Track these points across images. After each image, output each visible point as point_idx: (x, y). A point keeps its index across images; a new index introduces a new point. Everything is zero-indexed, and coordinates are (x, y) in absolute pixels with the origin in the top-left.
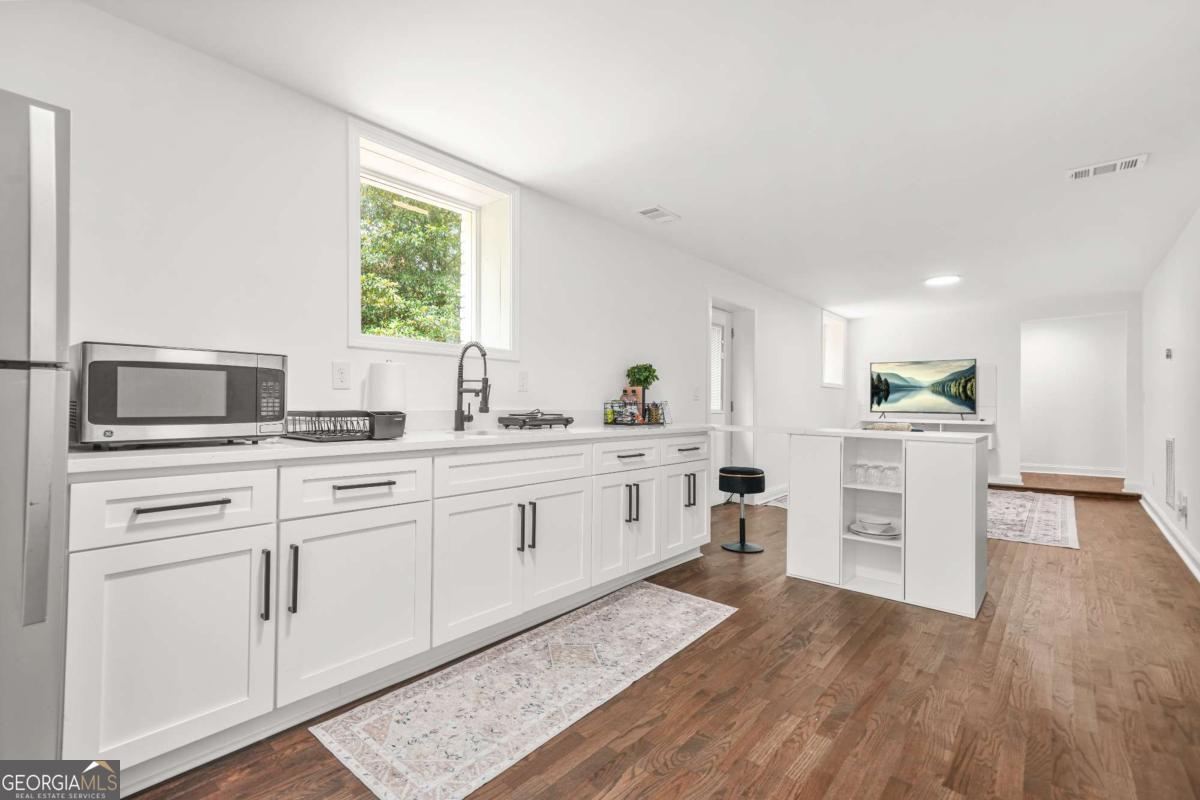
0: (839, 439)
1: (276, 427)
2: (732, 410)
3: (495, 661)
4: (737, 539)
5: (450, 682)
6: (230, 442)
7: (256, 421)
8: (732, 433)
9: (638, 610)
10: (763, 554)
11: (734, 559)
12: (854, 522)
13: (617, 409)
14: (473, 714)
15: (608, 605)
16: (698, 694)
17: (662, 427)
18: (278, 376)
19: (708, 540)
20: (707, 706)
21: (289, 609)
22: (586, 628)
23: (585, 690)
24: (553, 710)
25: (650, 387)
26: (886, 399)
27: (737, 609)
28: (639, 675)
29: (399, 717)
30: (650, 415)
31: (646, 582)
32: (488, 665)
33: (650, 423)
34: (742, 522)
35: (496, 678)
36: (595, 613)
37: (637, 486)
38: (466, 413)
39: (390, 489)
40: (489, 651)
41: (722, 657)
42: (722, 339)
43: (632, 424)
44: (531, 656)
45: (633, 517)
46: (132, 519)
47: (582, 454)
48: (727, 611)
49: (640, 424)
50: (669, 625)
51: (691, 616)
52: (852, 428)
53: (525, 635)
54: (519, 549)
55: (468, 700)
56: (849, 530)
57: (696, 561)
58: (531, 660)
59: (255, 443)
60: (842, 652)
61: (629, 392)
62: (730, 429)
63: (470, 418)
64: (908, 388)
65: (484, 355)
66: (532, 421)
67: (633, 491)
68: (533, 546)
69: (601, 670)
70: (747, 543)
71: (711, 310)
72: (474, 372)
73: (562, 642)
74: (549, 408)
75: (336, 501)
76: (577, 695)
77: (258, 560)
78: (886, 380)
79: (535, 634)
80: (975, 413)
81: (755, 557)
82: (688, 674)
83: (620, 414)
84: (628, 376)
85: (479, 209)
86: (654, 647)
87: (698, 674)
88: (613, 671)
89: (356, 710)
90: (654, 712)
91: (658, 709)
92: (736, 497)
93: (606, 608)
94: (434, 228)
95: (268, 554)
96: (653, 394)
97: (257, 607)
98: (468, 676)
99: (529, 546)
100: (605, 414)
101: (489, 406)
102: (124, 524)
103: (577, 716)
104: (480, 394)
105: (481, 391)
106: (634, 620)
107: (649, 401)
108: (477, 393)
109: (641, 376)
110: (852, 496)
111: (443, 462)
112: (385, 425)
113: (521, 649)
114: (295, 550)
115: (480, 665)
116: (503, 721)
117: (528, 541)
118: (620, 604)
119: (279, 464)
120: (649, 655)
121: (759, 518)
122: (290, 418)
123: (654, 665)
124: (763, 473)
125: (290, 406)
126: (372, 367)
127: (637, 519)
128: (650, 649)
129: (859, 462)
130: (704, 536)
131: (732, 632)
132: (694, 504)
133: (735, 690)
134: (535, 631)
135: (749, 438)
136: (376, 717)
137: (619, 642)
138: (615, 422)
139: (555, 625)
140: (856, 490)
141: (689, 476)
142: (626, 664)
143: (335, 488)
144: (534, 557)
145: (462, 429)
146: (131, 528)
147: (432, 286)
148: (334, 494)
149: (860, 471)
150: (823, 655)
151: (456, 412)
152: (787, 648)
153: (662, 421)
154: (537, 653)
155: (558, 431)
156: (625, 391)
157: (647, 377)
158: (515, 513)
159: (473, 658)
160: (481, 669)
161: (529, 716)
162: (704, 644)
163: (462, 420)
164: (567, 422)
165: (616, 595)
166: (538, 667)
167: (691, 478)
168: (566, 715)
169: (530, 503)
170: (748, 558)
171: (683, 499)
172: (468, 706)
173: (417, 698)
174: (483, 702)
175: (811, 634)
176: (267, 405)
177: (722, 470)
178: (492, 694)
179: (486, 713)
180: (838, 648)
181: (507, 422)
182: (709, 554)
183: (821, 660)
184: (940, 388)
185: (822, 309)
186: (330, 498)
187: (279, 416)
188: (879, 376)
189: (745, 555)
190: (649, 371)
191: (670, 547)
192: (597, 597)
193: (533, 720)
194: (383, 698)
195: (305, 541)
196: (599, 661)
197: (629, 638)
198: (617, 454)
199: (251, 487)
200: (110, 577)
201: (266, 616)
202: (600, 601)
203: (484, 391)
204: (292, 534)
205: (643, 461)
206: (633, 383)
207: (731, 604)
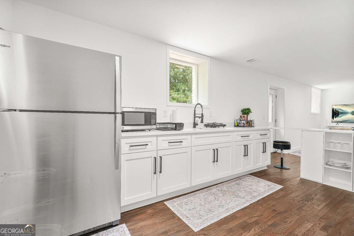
0: (323, 132)
1: (154, 127)
2: (276, 122)
3: (207, 192)
4: (280, 164)
5: (196, 196)
6: (143, 130)
7: (150, 125)
8: (276, 129)
9: (248, 183)
10: (289, 170)
11: (279, 170)
12: (329, 162)
13: (238, 122)
14: (204, 205)
15: (238, 180)
16: (273, 210)
17: (253, 128)
18: (155, 114)
19: (270, 164)
20: (277, 214)
21: (160, 172)
22: (233, 187)
23: (235, 204)
24: (227, 208)
25: (249, 115)
27: (283, 187)
28: (252, 202)
29: (185, 203)
30: (250, 124)
31: (249, 175)
32: (206, 193)
33: (249, 126)
34: (282, 159)
35: (209, 197)
36: (235, 182)
37: (247, 145)
38: (196, 123)
39: (181, 143)
40: (205, 189)
41: (280, 201)
42: (272, 99)
43: (244, 126)
44: (218, 192)
45: (246, 154)
46: (130, 148)
47: (230, 135)
48: (279, 187)
49: (246, 127)
50: (259, 188)
51: (267, 187)
52: (324, 129)
53: (215, 186)
54: (213, 162)
55: (202, 201)
56: (327, 164)
57: (266, 170)
58: (218, 193)
59: (150, 130)
60: (326, 205)
61: (242, 117)
62: (275, 128)
63: (197, 125)
65: (202, 107)
66: (214, 125)
67: (246, 147)
68: (217, 161)
69: (240, 199)
70: (284, 166)
71: (269, 89)
72: (199, 112)
73: (226, 190)
74: (218, 122)
75: (169, 146)
76: (233, 205)
77: (153, 159)
78: (338, 111)
79: (218, 186)
81: (287, 170)
82: (268, 204)
83: (239, 123)
84: (242, 112)
85: (198, 65)
86: (256, 194)
87: (272, 205)
88: (243, 200)
89: (174, 199)
90: (258, 213)
91: (260, 213)
92: (279, 151)
93: (238, 181)
94: (177, 70)
95: (155, 158)
96: (250, 117)
97: (153, 171)
98: (201, 195)
99: (216, 161)
100: (235, 123)
101: (203, 121)
102: (128, 149)
103: (234, 211)
104: (201, 118)
105: (201, 117)
106: (247, 186)
107: (249, 119)
108: (200, 118)
109: (246, 112)
110: (328, 153)
111: (194, 136)
112: (178, 126)
113: (214, 190)
114: (161, 157)
115: (203, 193)
116: (213, 208)
117: (216, 160)
118: (242, 181)
119: (157, 136)
120: (254, 197)
121: (287, 158)
122: (157, 124)
123: (256, 200)
124: (290, 143)
125: (157, 122)
126: (173, 111)
127: (247, 156)
128: (254, 195)
129: (331, 141)
130: (268, 162)
131: (282, 193)
132: (265, 152)
133: (286, 211)
134: (217, 185)
135: (282, 131)
136: (179, 202)
137: (243, 192)
138: (238, 126)
139: (223, 184)
140: (329, 150)
141: (264, 143)
142: (247, 198)
143: (169, 142)
144: (217, 165)
145: (195, 128)
146: (130, 150)
147: (176, 86)
148: (169, 144)
149: (331, 144)
150: (319, 205)
151: (194, 123)
152: (304, 201)
153: (253, 126)
154: (219, 192)
155: (221, 129)
156: (241, 116)
157: (248, 112)
158: (212, 152)
159: (201, 191)
160: (204, 194)
161: (220, 208)
162: (273, 196)
163: (195, 125)
164: (224, 126)
165: (239, 177)
166: (220, 195)
167: (264, 144)
168: (231, 210)
169: (216, 149)
170: (284, 171)
171: (261, 150)
172: (203, 203)
173: (189, 199)
174: (206, 203)
175: (313, 198)
176: (153, 121)
177: (274, 142)
178: (208, 201)
179: (208, 206)
180: (324, 204)
181: (207, 126)
182: (270, 168)
183: (318, 207)
185: (311, 87)
186: (168, 145)
187: (155, 124)
189: (283, 170)
190: (249, 110)
191: (257, 165)
192: (235, 178)
193: (221, 210)
194: (180, 197)
195: (163, 155)
196: (238, 196)
197: (247, 191)
198: (241, 136)
199: (152, 142)
200: (126, 160)
201: (155, 173)
202: (235, 179)
203: (202, 117)
204: (160, 154)
205: (249, 138)
206: (243, 114)
207: (281, 184)
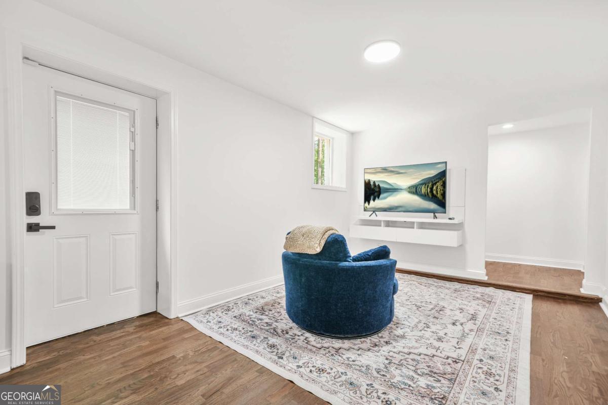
26: (378, 198)
64: (393, 190)
78: (379, 185)
80: (445, 213)
184: (415, 190)
188: (374, 182)
